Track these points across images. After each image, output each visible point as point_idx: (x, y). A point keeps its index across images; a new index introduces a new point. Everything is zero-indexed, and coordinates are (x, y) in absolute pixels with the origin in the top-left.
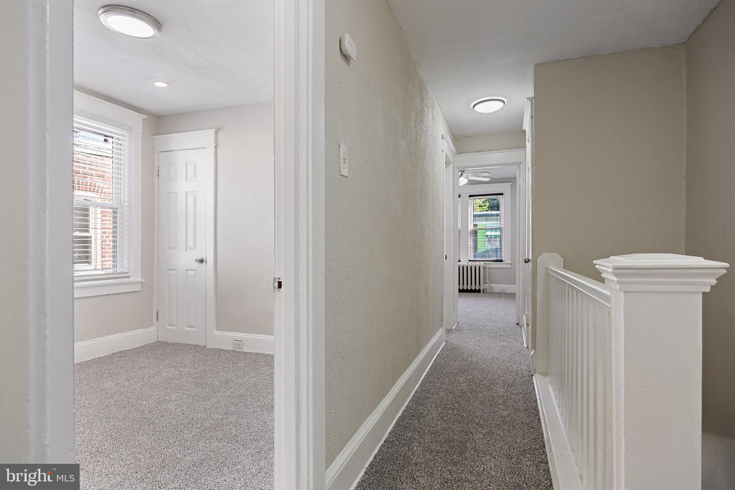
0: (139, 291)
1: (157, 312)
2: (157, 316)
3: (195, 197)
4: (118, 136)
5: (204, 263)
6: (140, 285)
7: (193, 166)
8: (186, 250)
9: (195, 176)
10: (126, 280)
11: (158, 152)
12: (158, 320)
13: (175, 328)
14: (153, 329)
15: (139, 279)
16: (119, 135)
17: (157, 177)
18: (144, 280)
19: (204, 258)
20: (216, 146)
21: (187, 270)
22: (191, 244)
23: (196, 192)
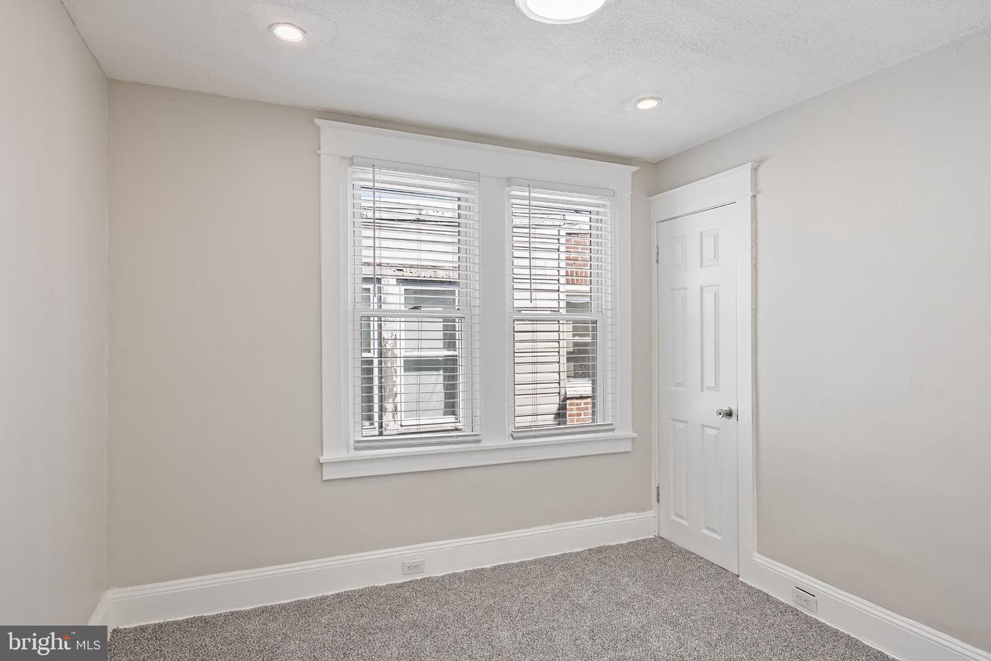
0: (628, 452)
1: (658, 488)
2: (658, 494)
3: (716, 296)
4: (597, 209)
5: (734, 418)
6: (630, 443)
7: (713, 238)
8: (702, 390)
9: (716, 256)
10: (610, 434)
11: (658, 222)
12: (658, 501)
13: (685, 523)
14: (651, 514)
15: (630, 433)
16: (598, 206)
17: (656, 263)
18: (635, 435)
19: (734, 409)
20: (754, 196)
21: (703, 426)
22: (710, 382)
23: (719, 285)
